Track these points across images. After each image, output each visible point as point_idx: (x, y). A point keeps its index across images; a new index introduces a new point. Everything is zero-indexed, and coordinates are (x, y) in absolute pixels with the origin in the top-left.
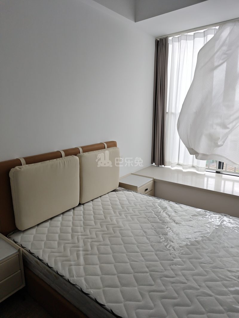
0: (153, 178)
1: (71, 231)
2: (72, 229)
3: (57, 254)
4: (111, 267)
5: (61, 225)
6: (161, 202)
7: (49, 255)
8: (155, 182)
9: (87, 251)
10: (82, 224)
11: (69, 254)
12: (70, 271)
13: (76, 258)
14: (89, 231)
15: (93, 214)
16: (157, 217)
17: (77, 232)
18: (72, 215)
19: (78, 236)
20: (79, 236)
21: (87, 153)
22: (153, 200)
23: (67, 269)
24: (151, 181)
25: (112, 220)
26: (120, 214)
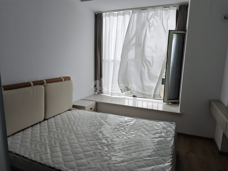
0: (96, 101)
2: (40, 135)
3: (31, 150)
4: (70, 152)
5: (31, 133)
6: (100, 114)
7: (24, 151)
8: (97, 103)
9: (52, 145)
10: (47, 131)
11: (39, 148)
12: (40, 158)
13: (44, 150)
14: (53, 134)
15: (55, 125)
16: (97, 122)
17: (44, 136)
18: (39, 126)
19: (45, 138)
21: (50, 84)
22: (95, 114)
23: (38, 157)
24: (94, 103)
25: (68, 127)
26: (74, 123)
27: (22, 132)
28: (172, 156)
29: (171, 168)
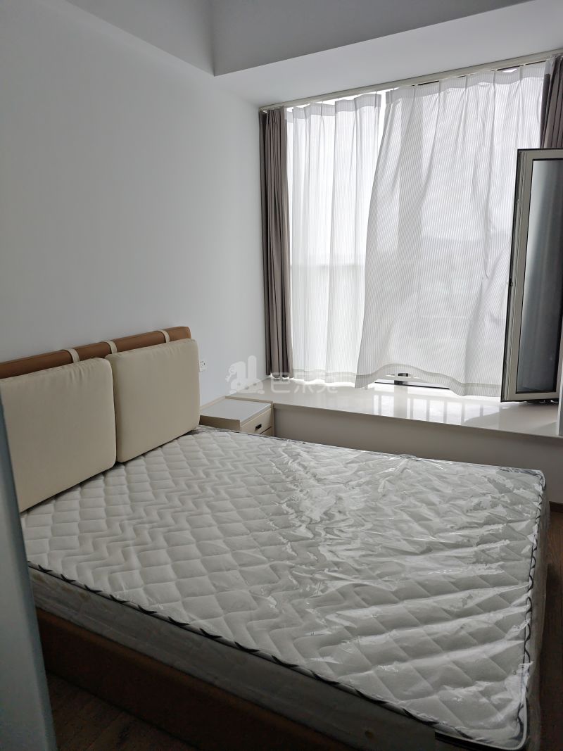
0: (271, 403)
1: (104, 514)
2: (107, 511)
3: (81, 557)
4: (197, 564)
5: (81, 506)
6: (287, 445)
7: (62, 562)
8: (275, 410)
9: (144, 543)
10: (128, 500)
11: (106, 553)
12: (112, 582)
13: (122, 559)
14: (145, 510)
15: (148, 479)
16: (280, 471)
17: (119, 515)
18: (103, 485)
20: (122, 520)
21: (126, 352)
22: (273, 443)
23: (106, 579)
24: (266, 409)
25: (189, 486)
26: (207, 475)
27: (54, 501)
28: (531, 581)
29: (528, 621)
